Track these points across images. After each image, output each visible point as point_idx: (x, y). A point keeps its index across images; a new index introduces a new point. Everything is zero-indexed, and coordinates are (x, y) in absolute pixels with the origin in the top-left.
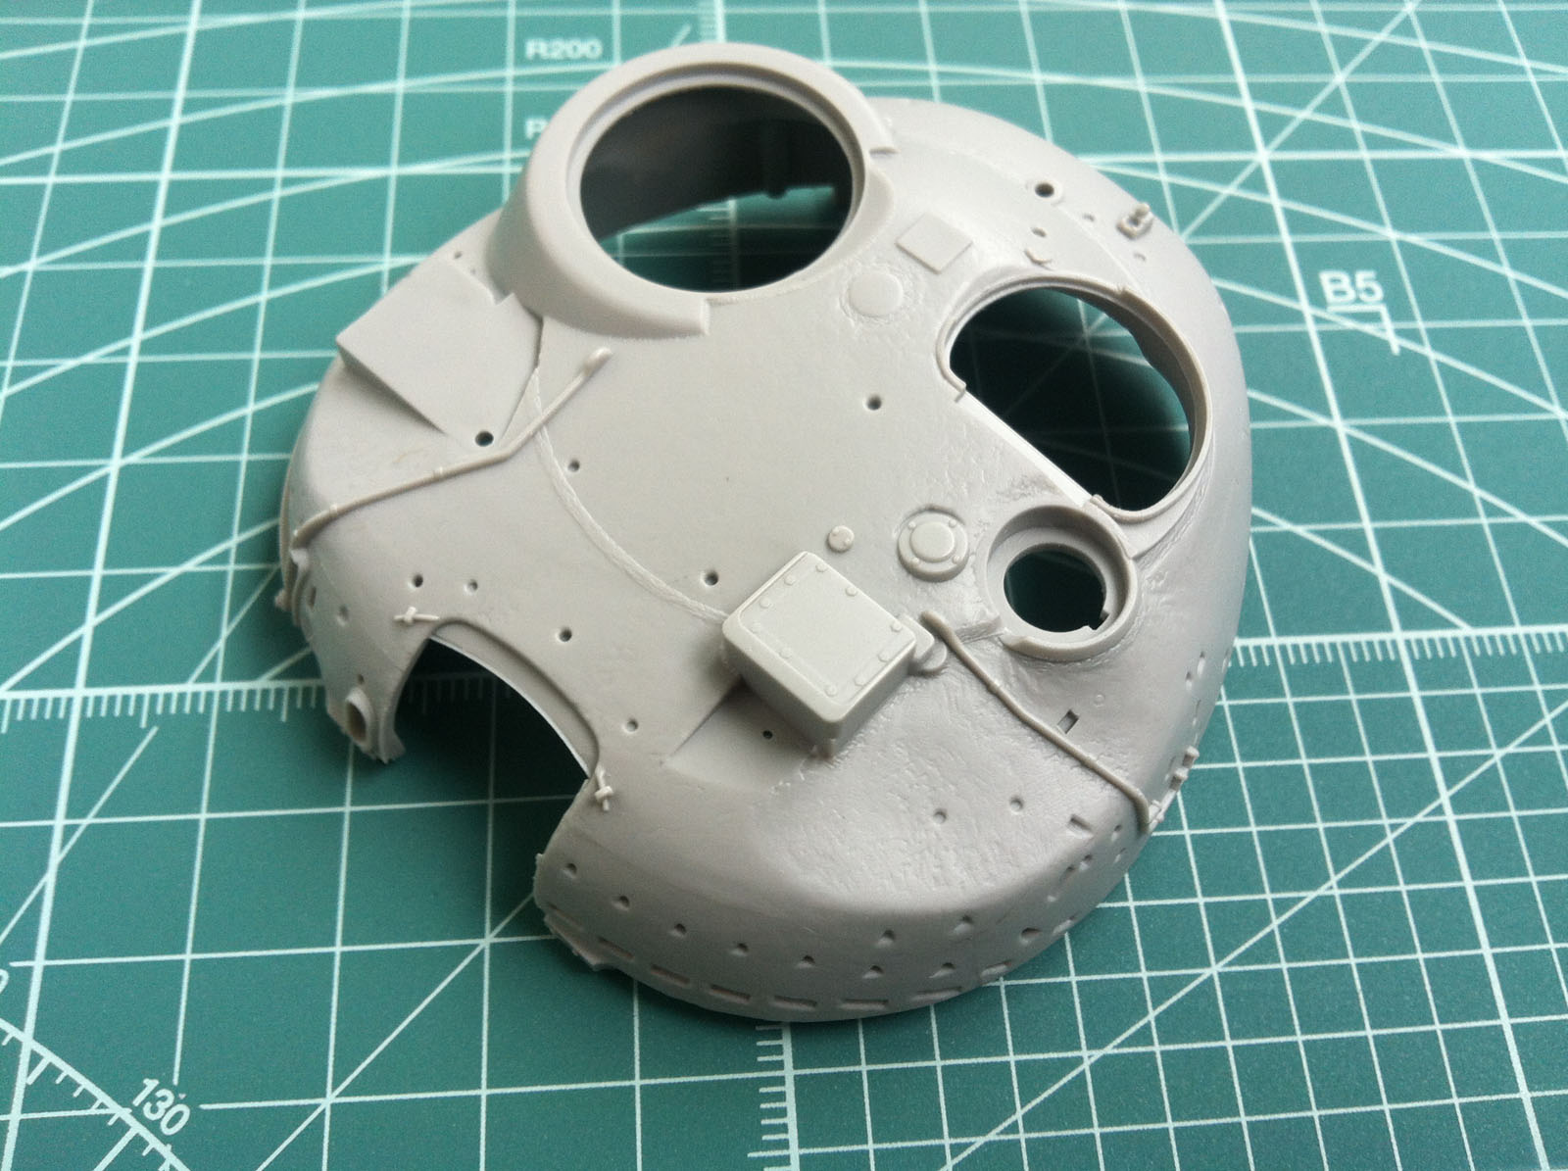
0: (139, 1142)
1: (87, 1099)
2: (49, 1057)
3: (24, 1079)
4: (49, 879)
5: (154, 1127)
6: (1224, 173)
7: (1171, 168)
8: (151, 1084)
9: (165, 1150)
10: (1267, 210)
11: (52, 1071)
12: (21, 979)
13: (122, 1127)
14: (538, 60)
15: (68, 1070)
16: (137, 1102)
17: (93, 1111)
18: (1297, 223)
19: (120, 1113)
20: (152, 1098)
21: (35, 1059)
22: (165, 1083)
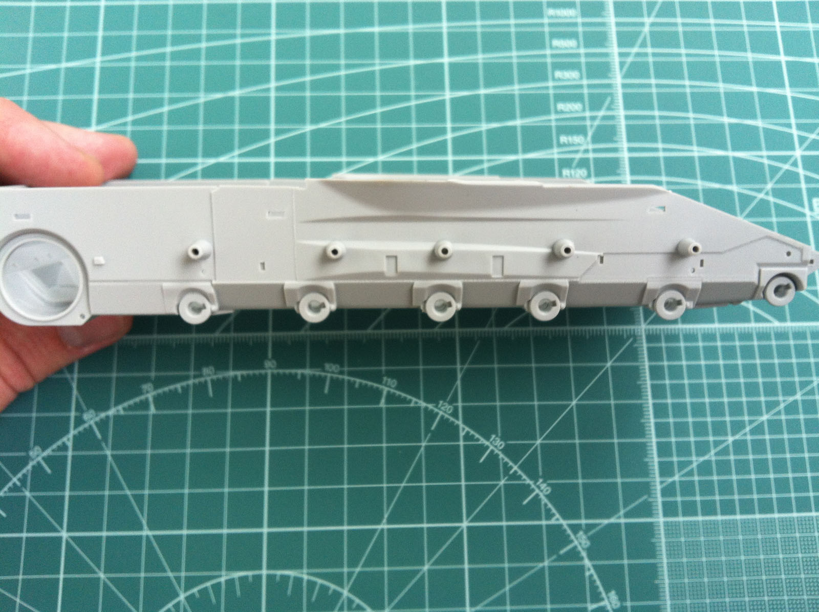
0: (492, 451)
1: (478, 440)
2: (467, 429)
3: (462, 434)
4: (459, 382)
5: (496, 447)
6: (784, 160)
7: (769, 158)
8: (493, 436)
9: (500, 453)
10: (797, 174)
11: (468, 433)
12: (456, 409)
13: (487, 447)
14: (562, 112)
15: (472, 432)
16: (491, 440)
17: (480, 443)
18: (808, 180)
19: (487, 443)
20: (494, 440)
21: (464, 429)
22: (497, 436)
